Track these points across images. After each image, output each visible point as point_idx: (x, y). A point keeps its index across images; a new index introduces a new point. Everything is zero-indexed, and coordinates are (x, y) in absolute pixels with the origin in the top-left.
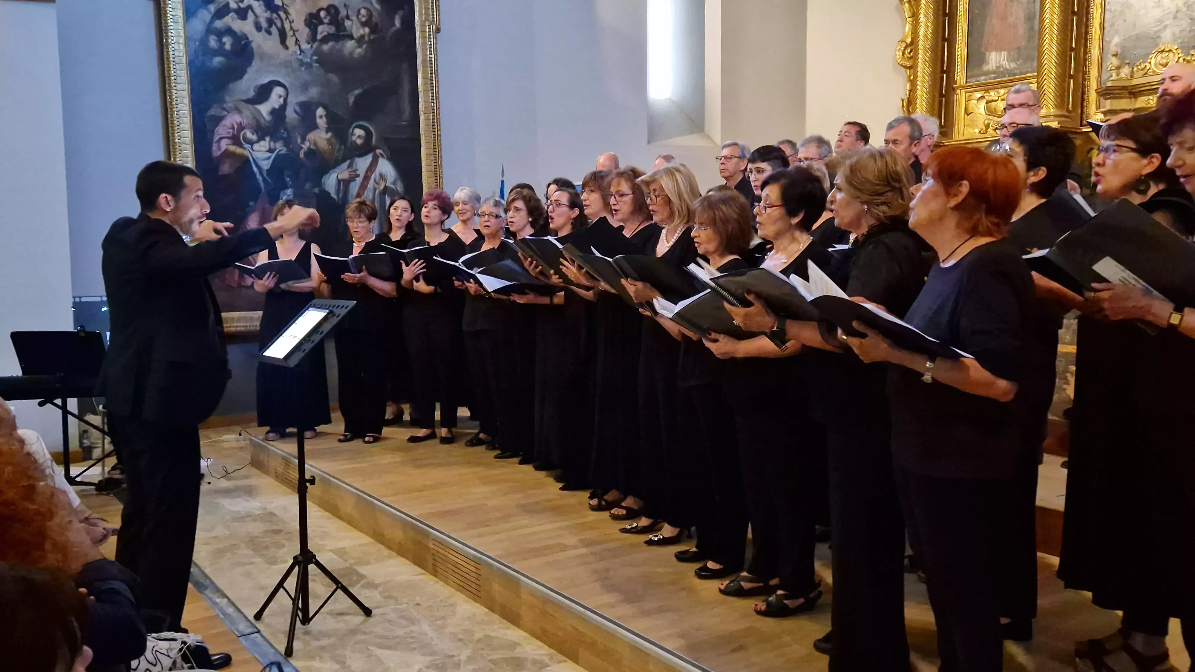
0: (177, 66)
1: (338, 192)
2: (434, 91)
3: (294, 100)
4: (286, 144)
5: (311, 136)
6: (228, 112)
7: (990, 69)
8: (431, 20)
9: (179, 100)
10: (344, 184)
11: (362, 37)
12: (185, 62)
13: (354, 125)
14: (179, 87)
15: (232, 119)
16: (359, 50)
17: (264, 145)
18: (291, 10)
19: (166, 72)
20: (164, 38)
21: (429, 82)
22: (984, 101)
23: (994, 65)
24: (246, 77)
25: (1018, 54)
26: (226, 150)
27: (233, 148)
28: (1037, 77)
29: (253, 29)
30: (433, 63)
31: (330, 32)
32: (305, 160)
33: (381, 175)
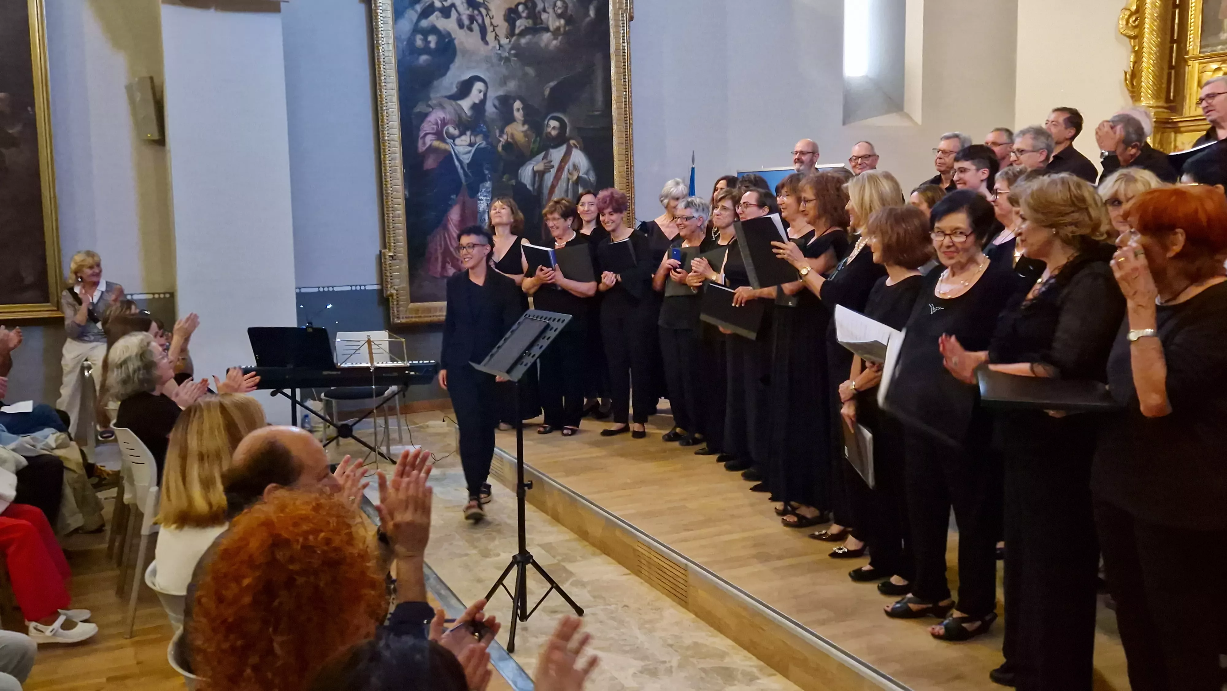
0: (387, 67)
1: (533, 184)
2: (627, 80)
3: (493, 94)
4: (486, 137)
5: (509, 129)
6: (433, 109)
8: (625, 8)
9: (388, 98)
10: (539, 175)
11: (558, 29)
12: (394, 62)
13: (549, 117)
14: (389, 86)
15: (437, 116)
16: (555, 42)
17: (466, 139)
18: (491, 6)
19: (377, 72)
20: (375, 39)
21: (622, 70)
24: (449, 74)
26: (431, 145)
27: (436, 143)
29: (456, 27)
30: (626, 51)
31: (528, 25)
32: (503, 154)
33: (574, 165)
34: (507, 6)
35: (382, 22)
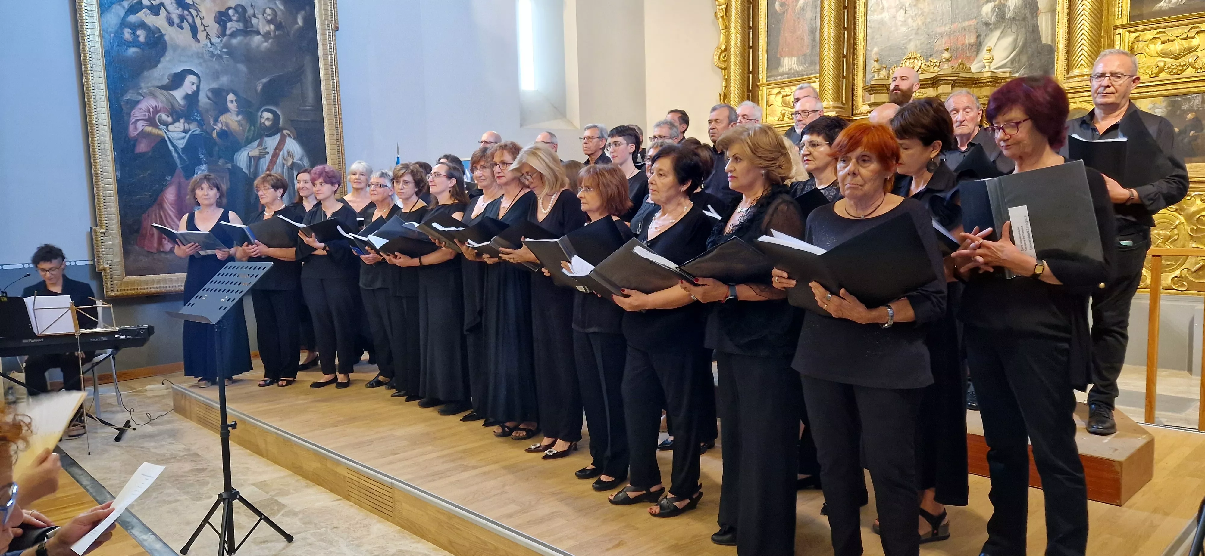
0: (93, 56)
1: (249, 167)
2: (335, 81)
3: (205, 88)
4: (200, 124)
5: (222, 118)
6: (144, 97)
7: (784, 71)
8: (330, 19)
9: (95, 85)
10: (254, 161)
11: (268, 33)
12: (100, 52)
13: (262, 109)
14: (95, 74)
15: (148, 103)
16: (265, 44)
17: (180, 126)
18: (201, 8)
19: (82, 61)
20: (80, 30)
21: (330, 73)
22: (781, 96)
23: (787, 68)
24: (160, 66)
25: (804, 59)
26: (142, 130)
27: (149, 129)
28: (819, 77)
29: (166, 25)
30: (333, 56)
31: (238, 28)
32: (218, 140)
33: (288, 152)
34: (217, 9)
35: (87, 14)
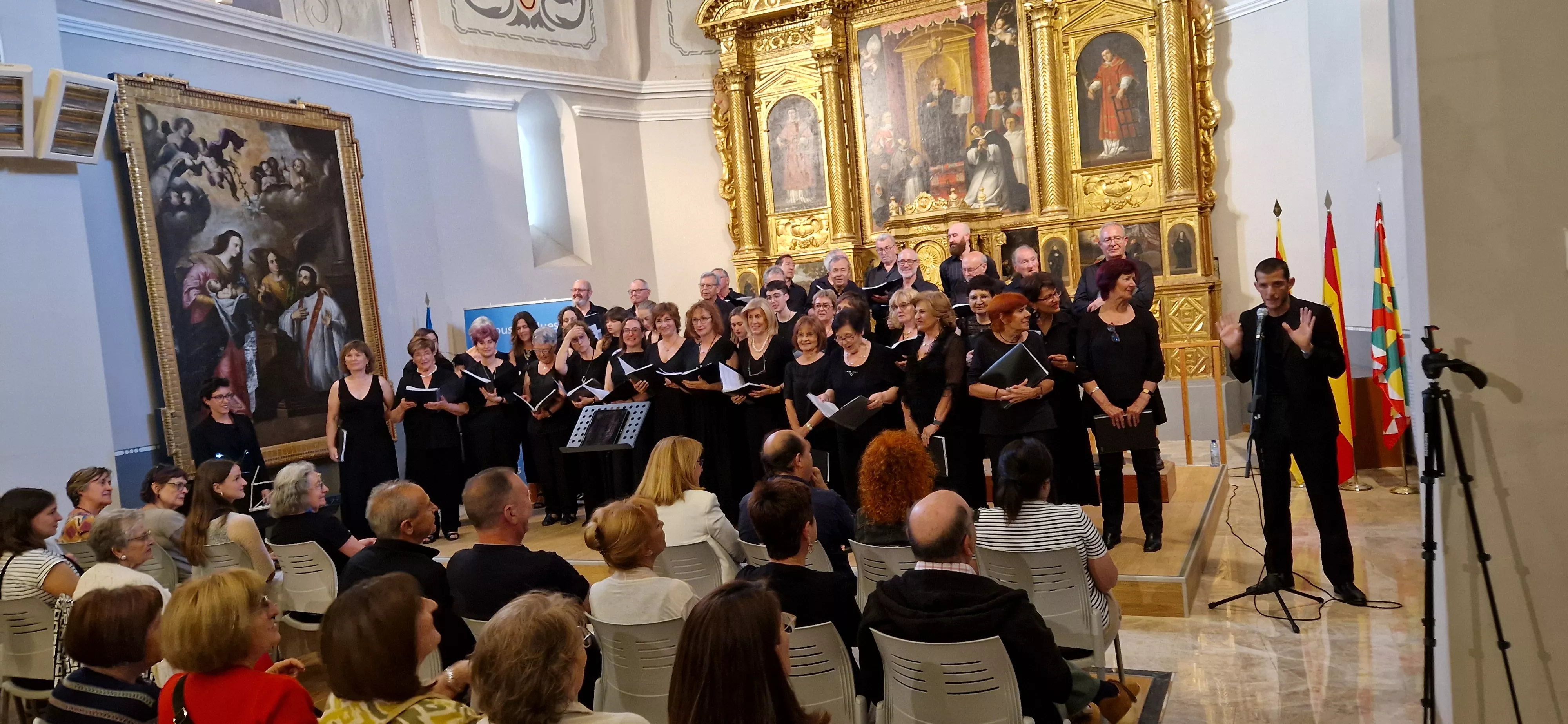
0: (147, 223)
1: (293, 331)
2: (363, 231)
4: (246, 289)
5: (265, 280)
6: (194, 264)
7: (792, 203)
8: (354, 167)
9: (152, 255)
10: (297, 323)
11: (299, 186)
12: (153, 219)
13: (300, 267)
14: (153, 243)
15: (198, 270)
16: (297, 198)
17: (227, 292)
18: (238, 165)
19: (139, 230)
23: (794, 200)
24: (205, 229)
25: (810, 192)
26: (195, 300)
27: (201, 298)
30: (360, 206)
31: (272, 183)
32: (263, 303)
33: (327, 312)
34: (252, 164)
